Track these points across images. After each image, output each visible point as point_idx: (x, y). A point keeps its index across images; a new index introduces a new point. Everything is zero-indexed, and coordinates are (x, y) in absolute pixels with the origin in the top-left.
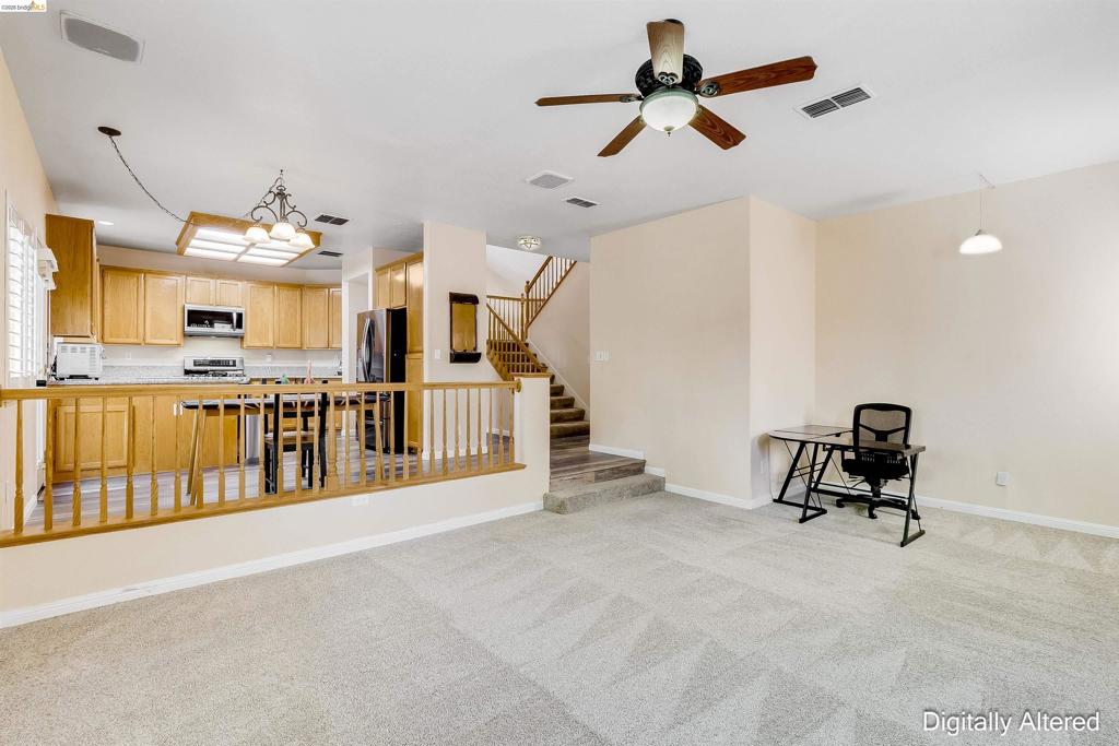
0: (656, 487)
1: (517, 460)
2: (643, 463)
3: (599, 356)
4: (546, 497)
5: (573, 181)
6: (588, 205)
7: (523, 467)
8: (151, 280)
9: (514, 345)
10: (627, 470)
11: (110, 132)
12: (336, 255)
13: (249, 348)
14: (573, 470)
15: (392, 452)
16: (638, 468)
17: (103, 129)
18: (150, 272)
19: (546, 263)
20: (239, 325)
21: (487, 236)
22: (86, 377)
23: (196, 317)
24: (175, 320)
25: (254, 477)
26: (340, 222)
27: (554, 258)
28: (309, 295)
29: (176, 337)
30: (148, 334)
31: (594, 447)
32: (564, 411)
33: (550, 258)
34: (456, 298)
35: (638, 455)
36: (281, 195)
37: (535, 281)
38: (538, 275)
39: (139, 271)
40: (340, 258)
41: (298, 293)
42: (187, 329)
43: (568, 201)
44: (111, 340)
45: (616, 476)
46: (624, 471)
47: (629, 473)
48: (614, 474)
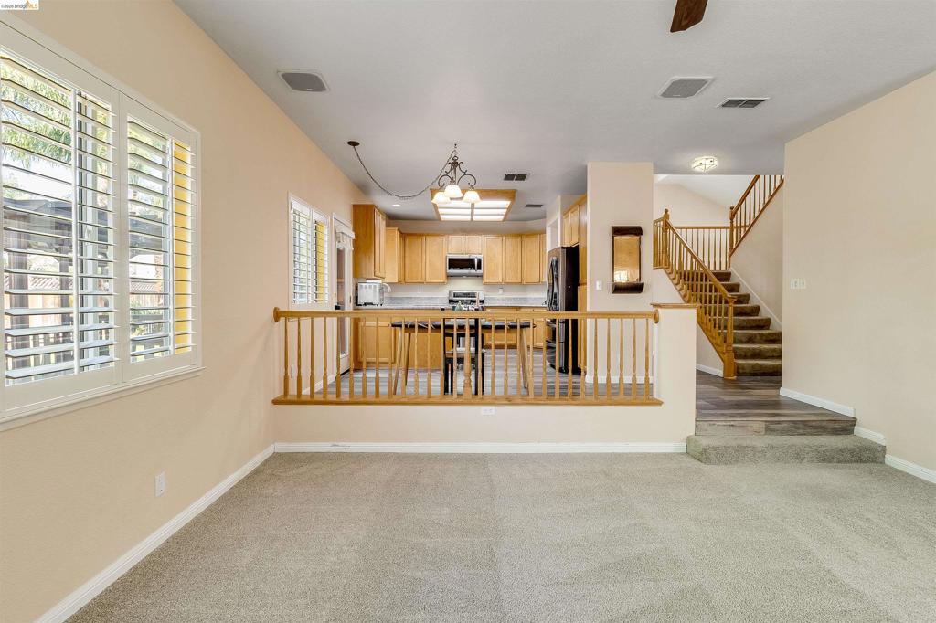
0: (869, 456)
1: (655, 396)
2: (853, 422)
3: (794, 283)
4: (689, 440)
5: (713, 80)
6: (754, 103)
7: (660, 403)
8: (429, 240)
9: (702, 274)
10: (821, 427)
11: (354, 144)
12: (539, 206)
13: (486, 284)
14: (732, 415)
15: (570, 372)
16: (844, 426)
17: (349, 143)
18: (428, 235)
19: (752, 185)
20: (479, 268)
21: (654, 164)
22: (371, 304)
23: (454, 263)
24: (442, 266)
25: (437, 381)
26: (522, 177)
27: (762, 177)
28: (526, 240)
29: (442, 279)
30: (427, 277)
31: (787, 392)
32: (766, 346)
33: (757, 177)
34: (617, 231)
35: (846, 410)
36: (455, 164)
37: (739, 206)
38: (743, 199)
39: (422, 235)
40: (542, 208)
41: (519, 240)
42: (448, 271)
43: (723, 106)
44: (410, 280)
45: (801, 431)
46: (815, 427)
47: (824, 431)
48: (798, 428)
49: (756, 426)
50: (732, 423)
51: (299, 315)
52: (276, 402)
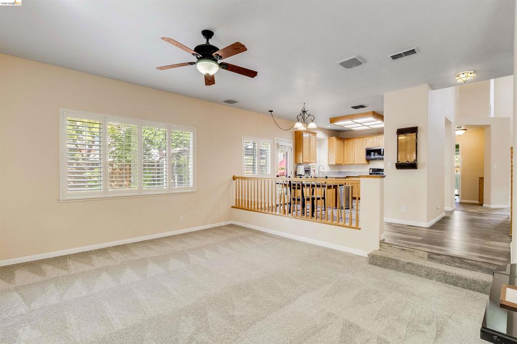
1: (360, 225)
8: (357, 141)
11: (271, 111)
17: (269, 111)
18: (356, 138)
23: (369, 152)
24: (363, 154)
26: (362, 106)
29: (364, 161)
30: (355, 161)
36: (304, 112)
39: (353, 138)
42: (367, 157)
45: (457, 264)
46: (471, 265)
47: (479, 269)
48: (455, 262)
49: (421, 253)
50: (404, 248)
51: (243, 178)
52: (233, 207)
